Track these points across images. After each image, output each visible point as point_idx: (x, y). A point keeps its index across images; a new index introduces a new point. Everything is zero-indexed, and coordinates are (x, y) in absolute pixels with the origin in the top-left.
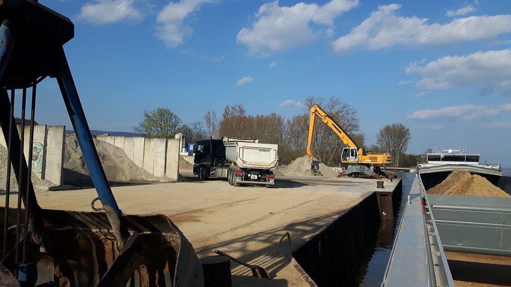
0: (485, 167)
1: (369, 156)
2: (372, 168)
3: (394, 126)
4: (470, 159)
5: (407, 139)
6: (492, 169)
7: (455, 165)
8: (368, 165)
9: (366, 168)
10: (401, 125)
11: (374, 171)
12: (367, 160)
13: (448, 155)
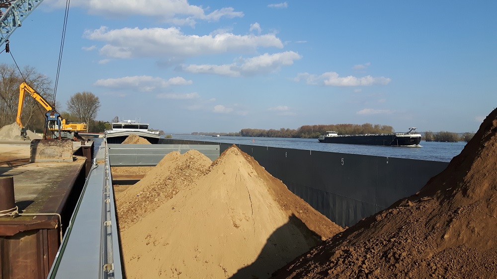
0: (150, 132)
1: (70, 125)
2: (73, 133)
3: (84, 94)
4: (142, 127)
5: (96, 107)
6: (155, 134)
7: (131, 131)
8: (69, 132)
9: (68, 133)
10: (91, 94)
11: (75, 136)
12: (69, 127)
13: (127, 124)
